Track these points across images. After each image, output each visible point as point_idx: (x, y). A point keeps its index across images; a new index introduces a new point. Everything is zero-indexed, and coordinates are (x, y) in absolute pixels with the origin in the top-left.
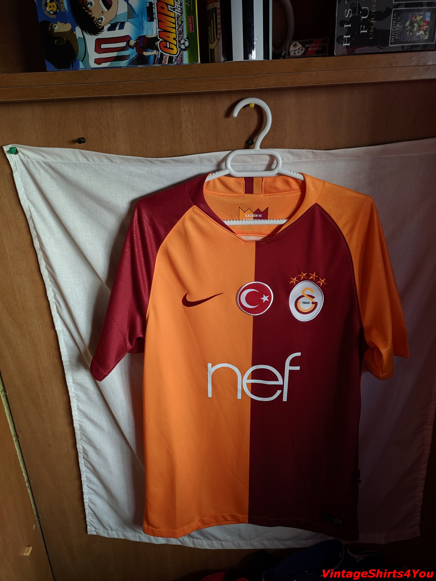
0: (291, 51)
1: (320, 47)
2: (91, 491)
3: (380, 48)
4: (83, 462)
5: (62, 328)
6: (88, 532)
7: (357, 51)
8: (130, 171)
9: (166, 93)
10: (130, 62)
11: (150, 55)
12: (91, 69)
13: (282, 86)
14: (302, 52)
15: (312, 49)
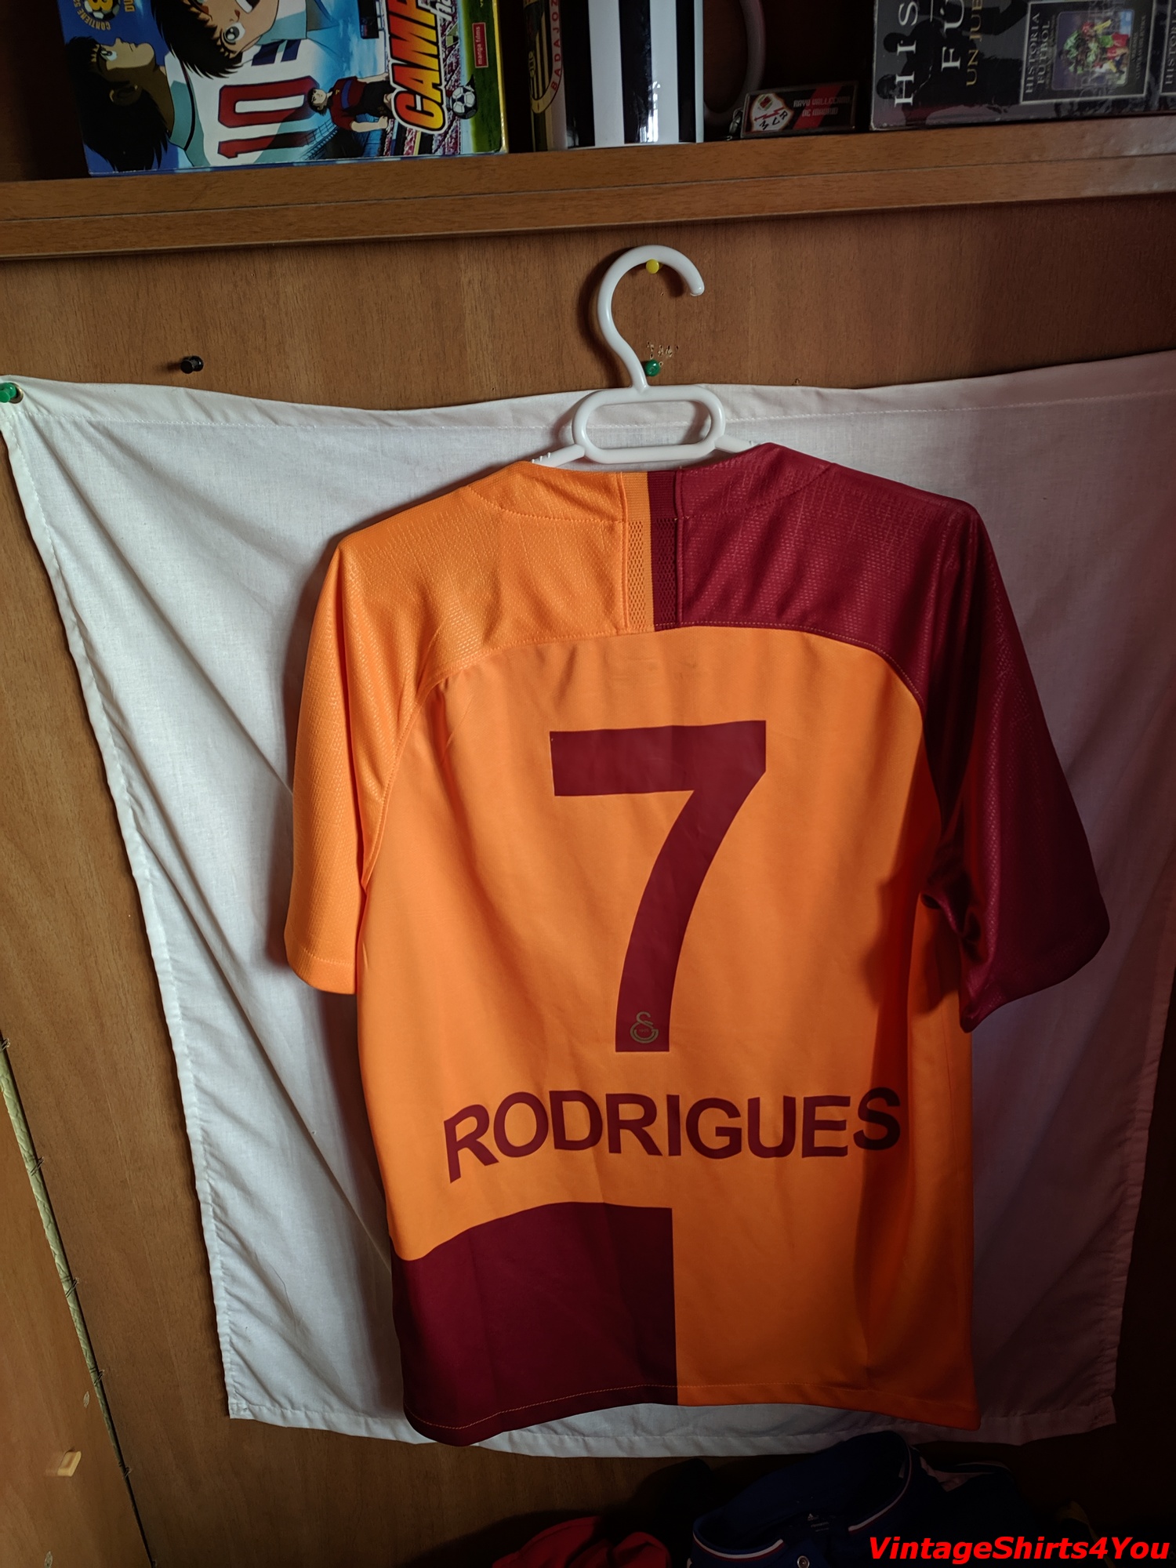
0: (756, 119)
1: (832, 106)
2: (236, 1305)
3: (994, 109)
4: (214, 1228)
5: (150, 870)
6: (231, 1412)
7: (935, 117)
8: (324, 447)
9: (415, 235)
10: (316, 149)
11: (369, 133)
12: (209, 170)
13: (729, 214)
14: (783, 123)
15: (811, 113)
